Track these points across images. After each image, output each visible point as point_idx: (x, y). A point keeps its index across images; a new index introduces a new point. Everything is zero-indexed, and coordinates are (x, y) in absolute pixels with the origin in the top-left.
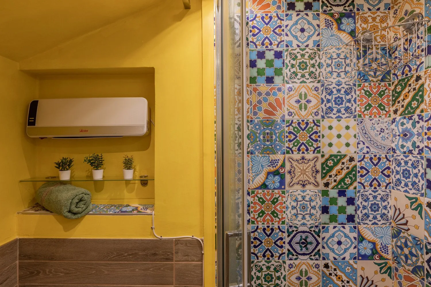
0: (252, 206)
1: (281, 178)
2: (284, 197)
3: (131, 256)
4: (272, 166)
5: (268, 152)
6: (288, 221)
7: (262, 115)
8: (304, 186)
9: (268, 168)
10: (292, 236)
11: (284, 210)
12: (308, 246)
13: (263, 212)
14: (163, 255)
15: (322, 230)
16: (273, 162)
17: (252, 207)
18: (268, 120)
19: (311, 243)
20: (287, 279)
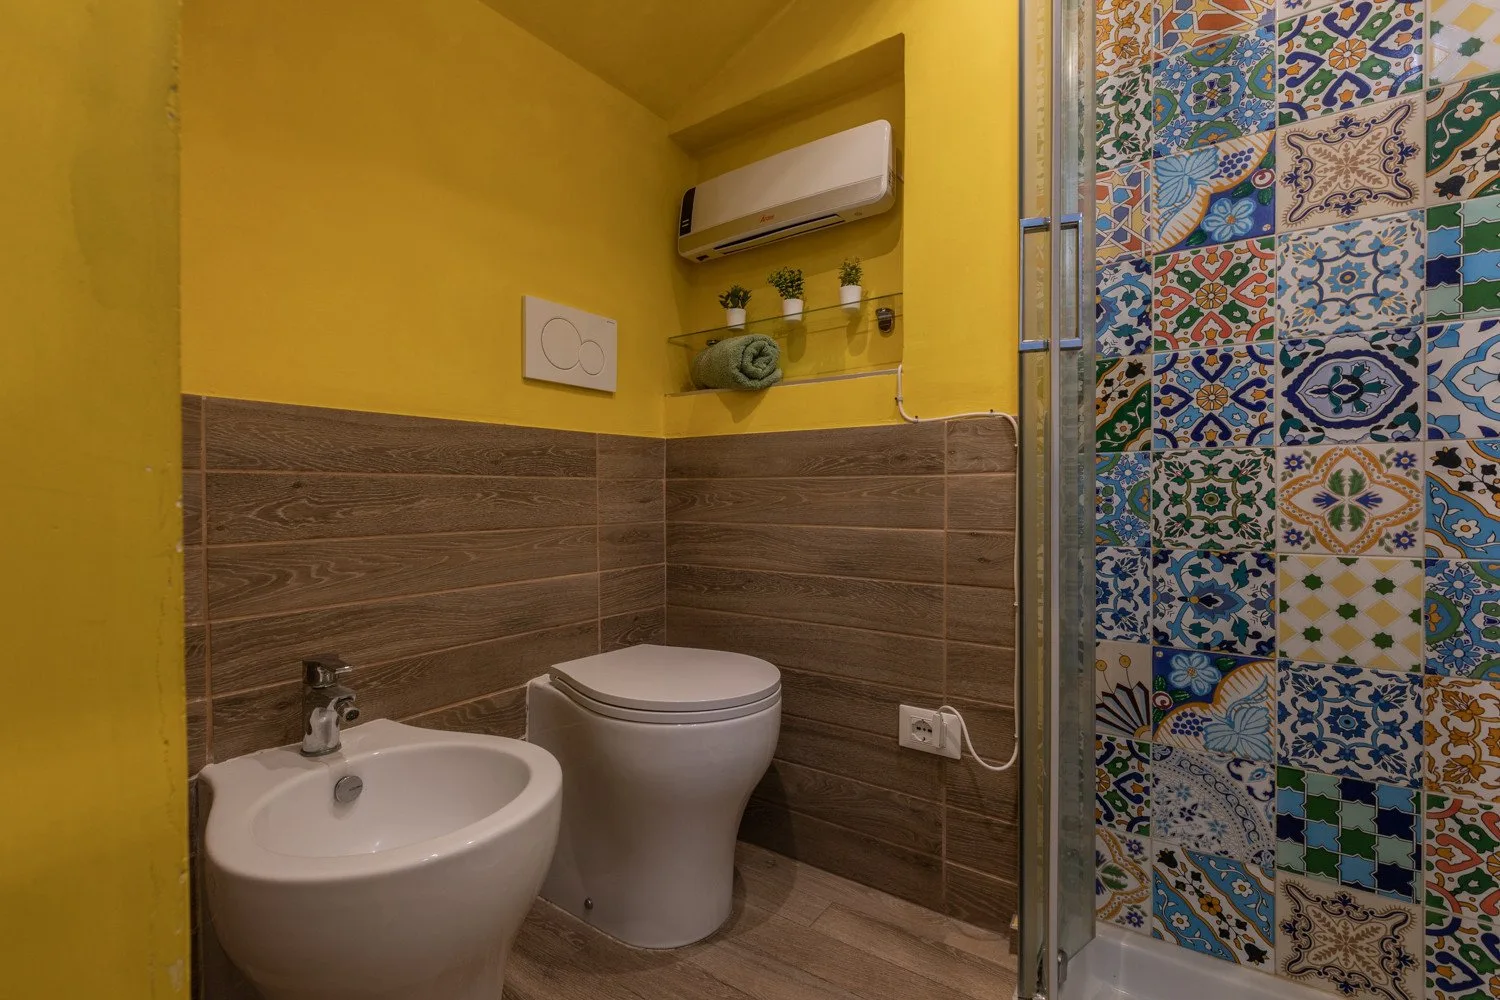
0: (1157, 301)
1: (1261, 203)
2: (1271, 257)
3: (851, 464)
4: (1225, 175)
5: (1214, 137)
6: (1284, 327)
7: (1191, 37)
8: (1348, 208)
9: (1214, 182)
10: (1299, 370)
11: (1268, 295)
12: (1366, 397)
13: (1194, 313)
14: (920, 459)
15: (1425, 341)
16: (1230, 162)
17: (1159, 304)
18: (1211, 46)
19: (1378, 387)
20: (1278, 503)
